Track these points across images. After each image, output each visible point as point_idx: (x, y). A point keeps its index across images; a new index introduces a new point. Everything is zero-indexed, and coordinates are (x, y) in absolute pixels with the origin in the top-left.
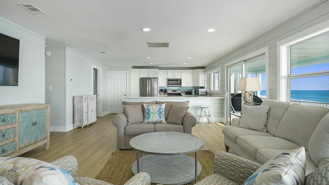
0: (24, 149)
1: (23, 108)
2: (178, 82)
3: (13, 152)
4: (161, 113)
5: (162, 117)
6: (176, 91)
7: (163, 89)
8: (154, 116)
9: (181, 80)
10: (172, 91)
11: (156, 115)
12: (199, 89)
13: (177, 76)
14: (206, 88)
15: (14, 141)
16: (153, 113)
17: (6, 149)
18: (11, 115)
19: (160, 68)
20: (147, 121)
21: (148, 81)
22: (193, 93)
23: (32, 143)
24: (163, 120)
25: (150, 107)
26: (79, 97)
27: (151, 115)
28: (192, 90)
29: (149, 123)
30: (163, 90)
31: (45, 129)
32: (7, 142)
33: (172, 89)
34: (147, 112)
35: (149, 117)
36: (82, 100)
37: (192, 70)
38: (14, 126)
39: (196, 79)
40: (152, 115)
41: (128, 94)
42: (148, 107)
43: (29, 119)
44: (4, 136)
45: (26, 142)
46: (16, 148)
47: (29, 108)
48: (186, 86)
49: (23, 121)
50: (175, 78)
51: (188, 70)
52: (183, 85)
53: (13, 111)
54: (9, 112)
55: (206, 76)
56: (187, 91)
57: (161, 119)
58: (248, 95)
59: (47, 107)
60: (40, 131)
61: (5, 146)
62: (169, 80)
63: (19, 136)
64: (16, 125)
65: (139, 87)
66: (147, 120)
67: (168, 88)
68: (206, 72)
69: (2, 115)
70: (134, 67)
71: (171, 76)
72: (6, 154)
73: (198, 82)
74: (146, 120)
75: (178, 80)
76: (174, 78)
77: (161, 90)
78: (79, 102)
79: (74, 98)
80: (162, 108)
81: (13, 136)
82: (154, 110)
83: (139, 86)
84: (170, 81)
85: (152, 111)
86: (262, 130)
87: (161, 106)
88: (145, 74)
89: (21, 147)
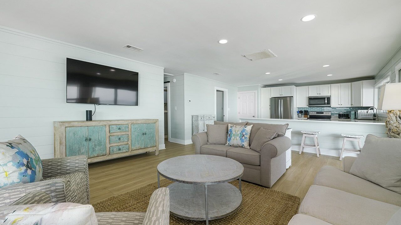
0: (135, 151)
1: (134, 121)
2: (325, 101)
3: (126, 152)
4: (244, 136)
5: (245, 140)
6: (323, 113)
7: (303, 110)
8: (235, 139)
9: (329, 98)
10: (317, 113)
11: (238, 138)
12: (359, 111)
13: (324, 94)
15: (128, 144)
17: (121, 148)
18: (125, 126)
19: (297, 85)
21: (280, 100)
22: (352, 116)
23: (143, 148)
24: (246, 144)
25: (233, 129)
26: (196, 116)
27: (232, 137)
28: (350, 112)
29: (231, 146)
30: (304, 112)
31: (154, 139)
32: (122, 143)
33: (316, 110)
34: (230, 133)
35: (230, 139)
36: (198, 119)
37: (350, 83)
38: (127, 133)
41: (256, 115)
42: (231, 128)
43: (140, 129)
44: (120, 139)
45: (137, 146)
46: (129, 149)
47: (139, 122)
48: (339, 106)
49: (134, 130)
50: (320, 95)
51: (341, 84)
52: (334, 104)
53: (126, 123)
54: (123, 124)
55: (376, 90)
56: (340, 113)
57: (243, 143)
58: (394, 118)
59: (156, 122)
60: (149, 140)
61: (121, 146)
62: (310, 99)
63: (131, 141)
64: (129, 133)
65: (269, 108)
67: (309, 110)
68: (375, 84)
69: (119, 125)
71: (314, 94)
72: (121, 151)
73: (359, 98)
74: (228, 143)
75: (325, 98)
76: (318, 95)
77: (301, 112)
78: (196, 120)
79: (192, 116)
80: (245, 130)
81: (126, 140)
82: (237, 131)
83: (269, 106)
84: (313, 101)
85: (234, 132)
86: (391, 188)
87: (246, 127)
88: (276, 92)
89: (133, 149)
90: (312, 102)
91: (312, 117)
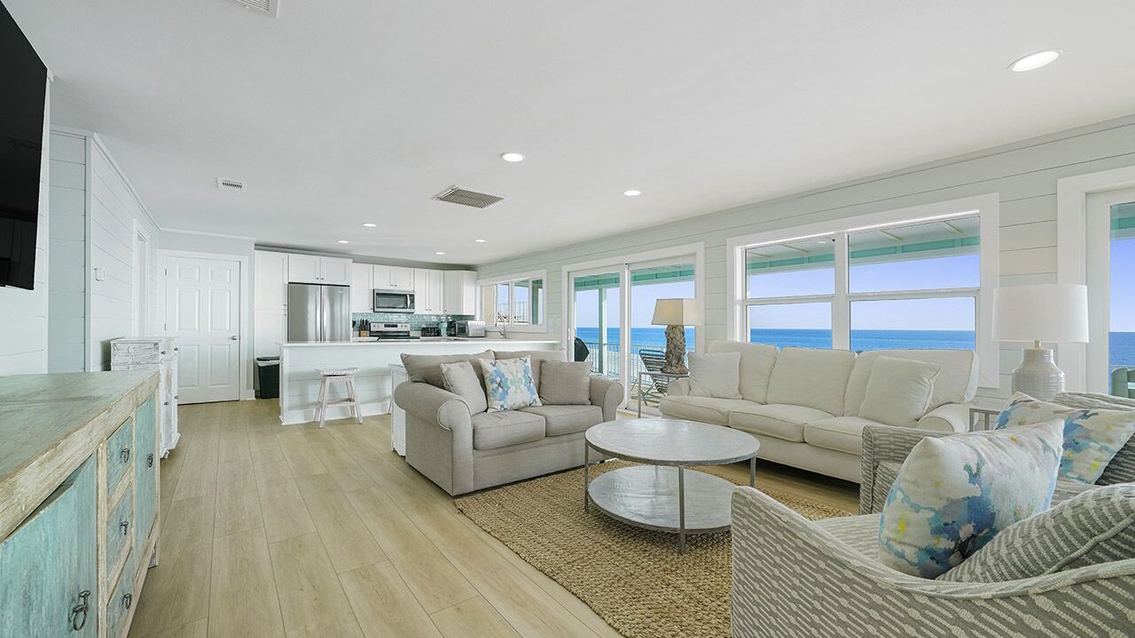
2: (406, 299)
6: (396, 326)
7: (361, 320)
8: (518, 390)
9: (413, 296)
10: (385, 326)
11: (522, 387)
12: (469, 322)
13: (402, 287)
14: (478, 317)
16: (513, 383)
20: (502, 406)
21: (311, 292)
22: (444, 331)
26: (136, 346)
27: (508, 388)
28: (441, 323)
29: (507, 410)
30: (358, 324)
33: (386, 320)
34: (498, 380)
35: (505, 393)
36: (156, 356)
37: (442, 272)
39: (454, 295)
40: (513, 389)
41: (245, 335)
42: (495, 368)
48: (427, 313)
50: (397, 288)
51: (430, 271)
52: (420, 308)
55: (479, 288)
56: (424, 326)
57: (532, 396)
62: (379, 295)
65: (283, 313)
66: (502, 403)
67: (373, 318)
68: (478, 279)
70: (260, 246)
71: (384, 286)
73: (459, 301)
74: (497, 404)
75: (406, 295)
76: (392, 288)
78: (138, 363)
80: (528, 367)
82: (515, 373)
83: (283, 307)
84: (382, 298)
85: (508, 377)
87: (525, 361)
88: (303, 269)
90: (383, 301)
91: (383, 336)
